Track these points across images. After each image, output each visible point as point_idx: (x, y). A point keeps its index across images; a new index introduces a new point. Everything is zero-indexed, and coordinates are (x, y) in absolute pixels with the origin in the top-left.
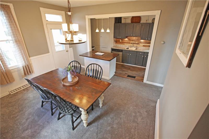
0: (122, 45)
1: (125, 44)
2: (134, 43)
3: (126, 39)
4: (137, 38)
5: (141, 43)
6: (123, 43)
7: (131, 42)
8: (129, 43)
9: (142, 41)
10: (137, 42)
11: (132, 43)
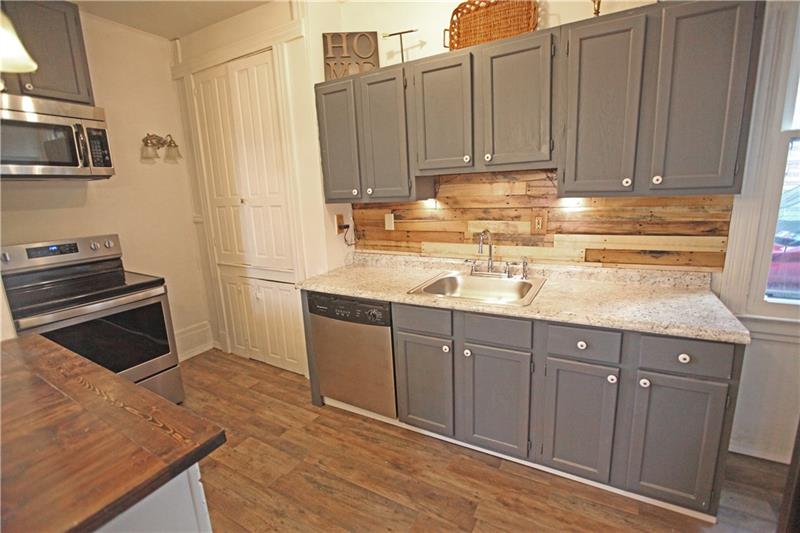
0: (402, 257)
1: (426, 246)
2: (499, 238)
3: (430, 206)
4: (520, 187)
5: (560, 232)
6: (407, 239)
7: (475, 227)
8: (460, 237)
9: (573, 207)
10: (524, 227)
11: (477, 238)
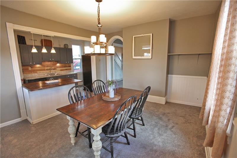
1: (38, 72)
2: (50, 69)
3: (38, 66)
6: (35, 71)
7: (46, 68)
9: (58, 65)
10: (53, 68)
